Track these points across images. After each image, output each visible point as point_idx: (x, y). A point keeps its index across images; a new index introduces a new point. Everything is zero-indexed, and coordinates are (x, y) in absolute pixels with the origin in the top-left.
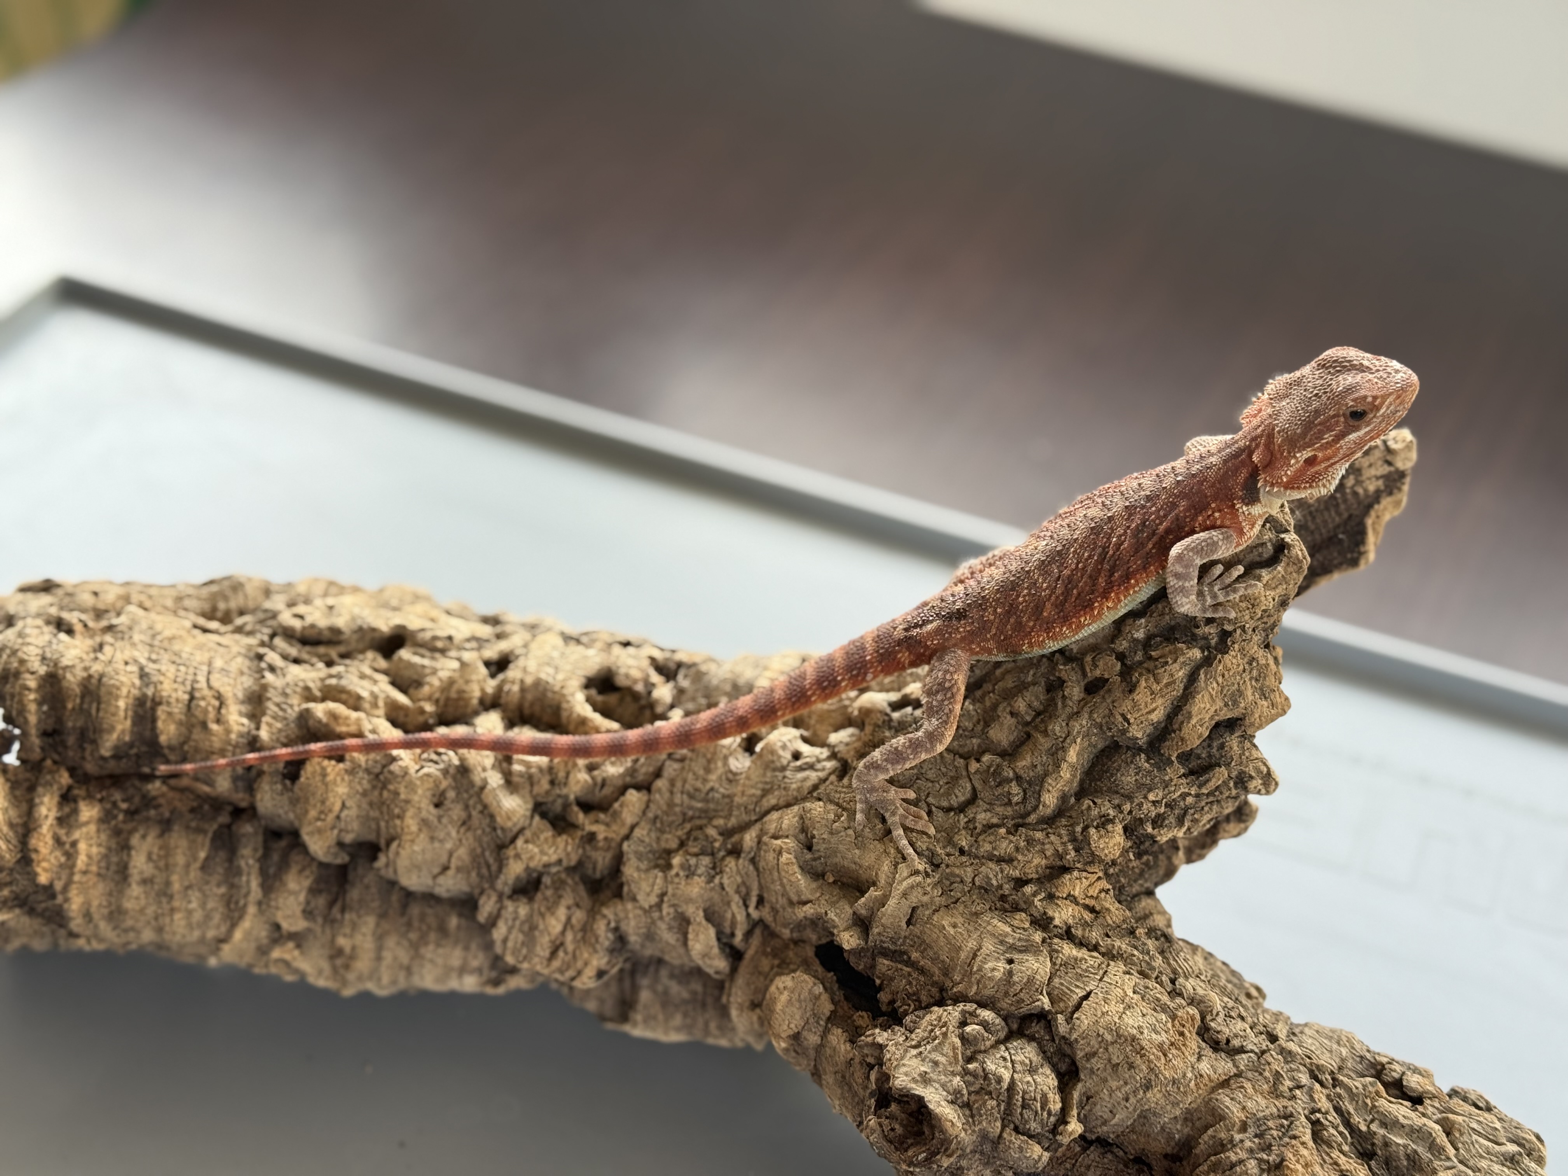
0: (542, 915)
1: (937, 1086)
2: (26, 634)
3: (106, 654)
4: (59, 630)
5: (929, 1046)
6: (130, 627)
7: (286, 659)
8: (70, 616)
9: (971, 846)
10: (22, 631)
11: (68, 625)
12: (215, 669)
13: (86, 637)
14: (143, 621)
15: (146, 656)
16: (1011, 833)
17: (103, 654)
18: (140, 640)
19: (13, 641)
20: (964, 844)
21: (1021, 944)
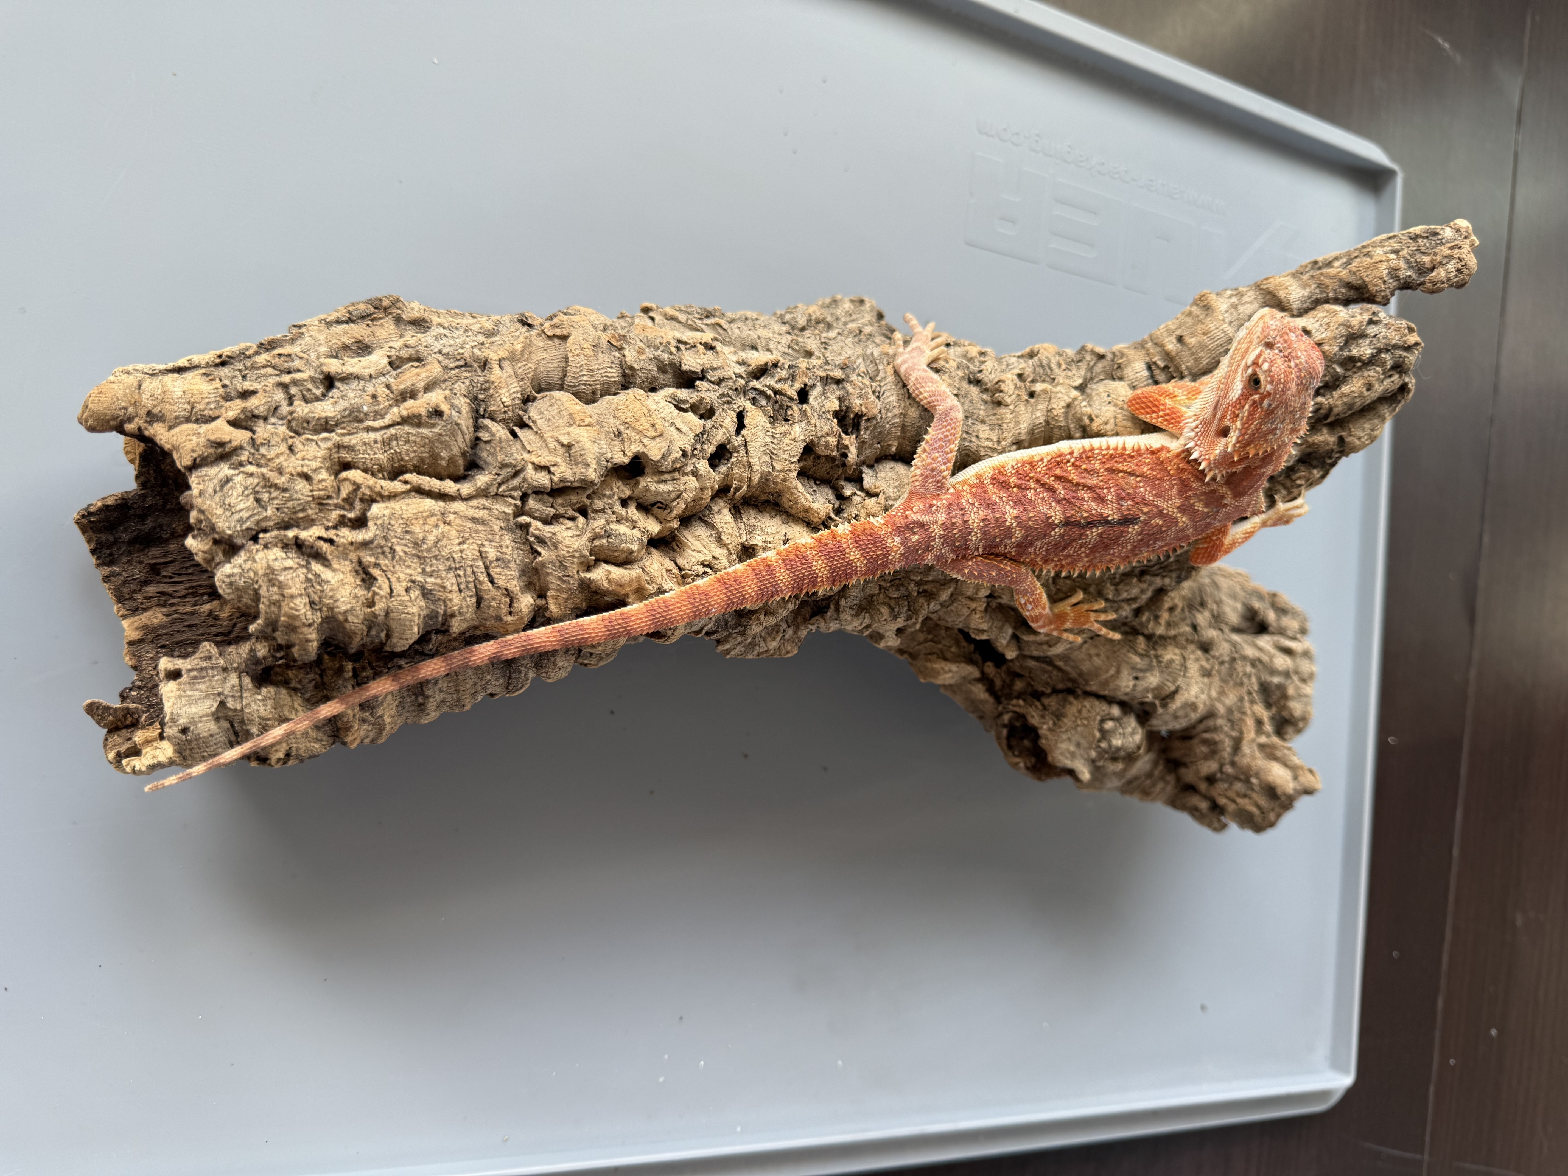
1: (1080, 758)
2: (280, 582)
3: (382, 586)
4: (303, 554)
5: (1073, 732)
6: (384, 537)
7: (546, 522)
8: (308, 535)
9: (1114, 595)
10: (271, 576)
11: (312, 547)
12: (491, 562)
13: (338, 558)
14: (393, 522)
15: (420, 570)
16: (1140, 581)
17: (380, 588)
18: (405, 552)
19: (265, 588)
20: (1110, 597)
21: (1144, 667)
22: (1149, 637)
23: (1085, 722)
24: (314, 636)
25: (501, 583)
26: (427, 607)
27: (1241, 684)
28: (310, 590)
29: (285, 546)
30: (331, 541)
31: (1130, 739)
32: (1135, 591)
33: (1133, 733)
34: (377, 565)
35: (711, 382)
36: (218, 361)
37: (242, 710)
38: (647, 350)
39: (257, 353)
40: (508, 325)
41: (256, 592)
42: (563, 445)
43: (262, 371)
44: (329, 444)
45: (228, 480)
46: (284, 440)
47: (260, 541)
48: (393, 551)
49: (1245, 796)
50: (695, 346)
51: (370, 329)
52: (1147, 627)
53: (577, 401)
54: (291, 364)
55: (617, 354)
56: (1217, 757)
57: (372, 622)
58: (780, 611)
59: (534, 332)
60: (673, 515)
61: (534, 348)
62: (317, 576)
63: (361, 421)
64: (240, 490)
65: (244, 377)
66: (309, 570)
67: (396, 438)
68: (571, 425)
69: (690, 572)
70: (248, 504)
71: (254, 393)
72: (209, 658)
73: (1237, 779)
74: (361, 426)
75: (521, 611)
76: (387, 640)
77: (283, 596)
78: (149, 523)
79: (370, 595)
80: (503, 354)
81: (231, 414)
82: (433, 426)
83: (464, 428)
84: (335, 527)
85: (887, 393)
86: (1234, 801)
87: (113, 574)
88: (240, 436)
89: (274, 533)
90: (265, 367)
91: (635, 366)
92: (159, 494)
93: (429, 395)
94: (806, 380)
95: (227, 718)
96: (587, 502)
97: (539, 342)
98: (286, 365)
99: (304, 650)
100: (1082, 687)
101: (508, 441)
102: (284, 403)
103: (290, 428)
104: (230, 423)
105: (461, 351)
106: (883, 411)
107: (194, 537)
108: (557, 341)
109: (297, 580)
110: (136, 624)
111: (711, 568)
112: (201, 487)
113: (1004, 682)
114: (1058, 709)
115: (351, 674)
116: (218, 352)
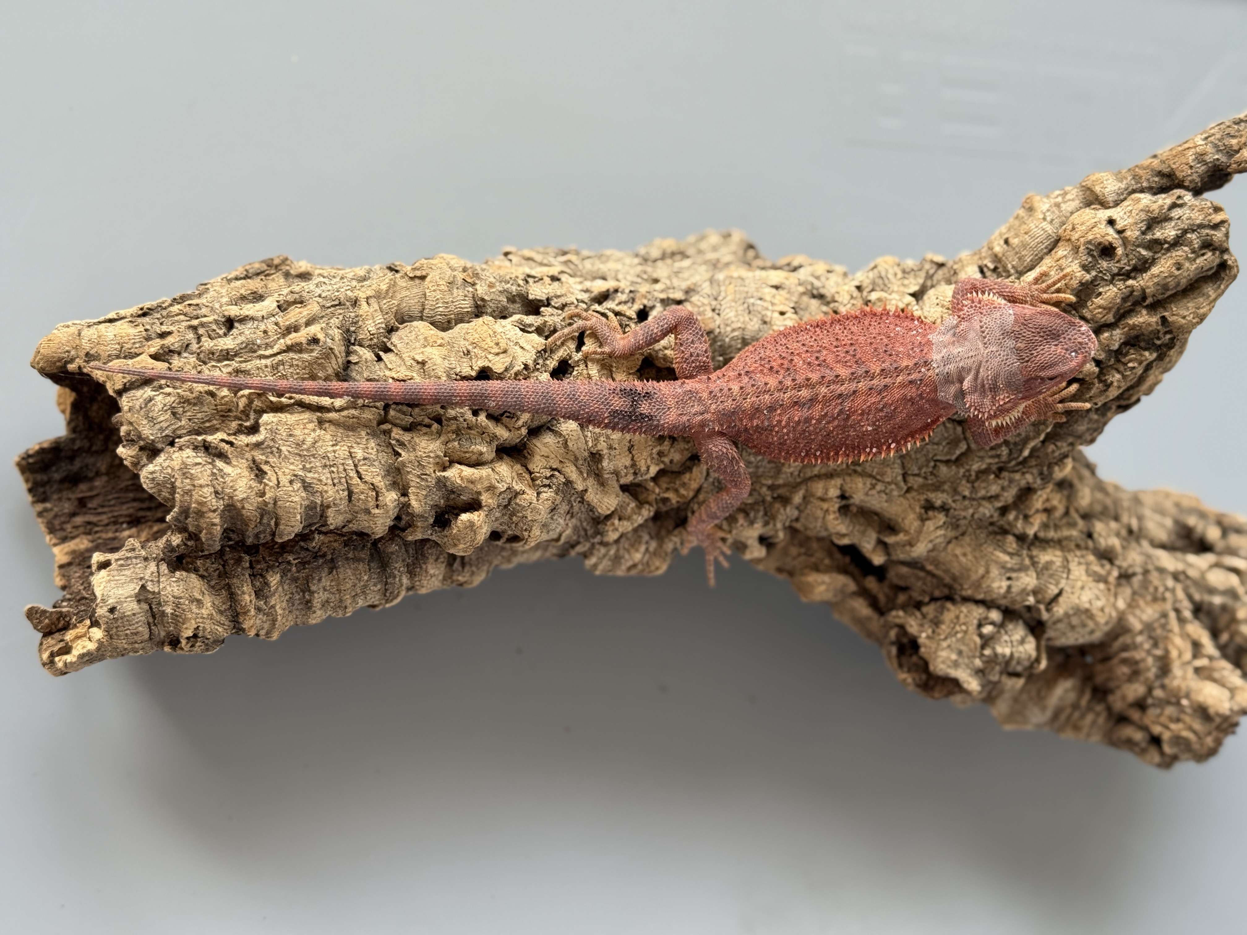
0: (628, 551)
1: (963, 666)
2: (192, 475)
3: (271, 479)
4: (209, 454)
5: (954, 639)
6: (273, 439)
7: (408, 429)
8: (213, 438)
9: (971, 493)
10: (185, 470)
11: (217, 448)
12: (359, 461)
13: (237, 457)
14: (279, 428)
15: (301, 466)
16: (997, 476)
17: (269, 480)
18: (289, 451)
19: (179, 480)
20: (967, 493)
21: (1016, 567)
22: (1021, 538)
23: (964, 628)
24: (217, 521)
25: (367, 478)
26: (307, 499)
27: (1164, 599)
28: (215, 482)
29: (196, 448)
30: (231, 444)
31: (1021, 649)
32: (994, 489)
33: (1022, 642)
34: (267, 462)
35: (555, 307)
36: (140, 312)
37: (159, 593)
38: (498, 284)
39: (171, 305)
40: (379, 272)
41: (173, 484)
42: (418, 363)
43: (176, 318)
44: (230, 369)
45: (151, 400)
46: (195, 367)
47: (176, 445)
48: (279, 450)
49: (1178, 720)
50: (542, 279)
51: (263, 283)
52: (1016, 526)
53: (432, 327)
54: (199, 312)
55: (471, 289)
56: (1142, 678)
57: (264, 510)
58: (635, 517)
59: (398, 275)
60: (520, 423)
61: (398, 288)
62: (221, 470)
63: (255, 352)
64: (161, 406)
65: (161, 324)
66: (214, 466)
67: (282, 363)
68: (425, 346)
69: (538, 475)
70: (167, 416)
71: (170, 333)
72: (134, 550)
73: (1169, 703)
74: (255, 355)
75: (386, 505)
76: (276, 528)
77: (194, 486)
78: (77, 464)
79: (261, 487)
80: (370, 293)
81: (153, 350)
82: (312, 351)
83: (337, 352)
84: (235, 434)
85: (728, 310)
86: (1167, 728)
87: (46, 510)
88: (160, 366)
89: (187, 438)
90: (177, 315)
91: (486, 298)
92: (86, 437)
93: (309, 328)
94: (645, 302)
95: (146, 601)
96: (442, 411)
97: (402, 283)
98: (195, 313)
99: (210, 533)
100: (959, 593)
101: (372, 361)
102: (194, 342)
103: (199, 359)
104: (151, 356)
105: (337, 294)
106: (722, 326)
107: (124, 446)
108: (417, 281)
109: (205, 473)
110: (66, 550)
111: (559, 472)
112: (130, 404)
113: (887, 596)
114: (936, 617)
115: (248, 565)
116: (140, 306)
